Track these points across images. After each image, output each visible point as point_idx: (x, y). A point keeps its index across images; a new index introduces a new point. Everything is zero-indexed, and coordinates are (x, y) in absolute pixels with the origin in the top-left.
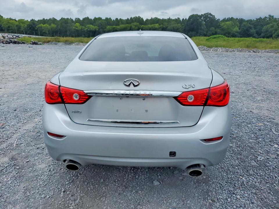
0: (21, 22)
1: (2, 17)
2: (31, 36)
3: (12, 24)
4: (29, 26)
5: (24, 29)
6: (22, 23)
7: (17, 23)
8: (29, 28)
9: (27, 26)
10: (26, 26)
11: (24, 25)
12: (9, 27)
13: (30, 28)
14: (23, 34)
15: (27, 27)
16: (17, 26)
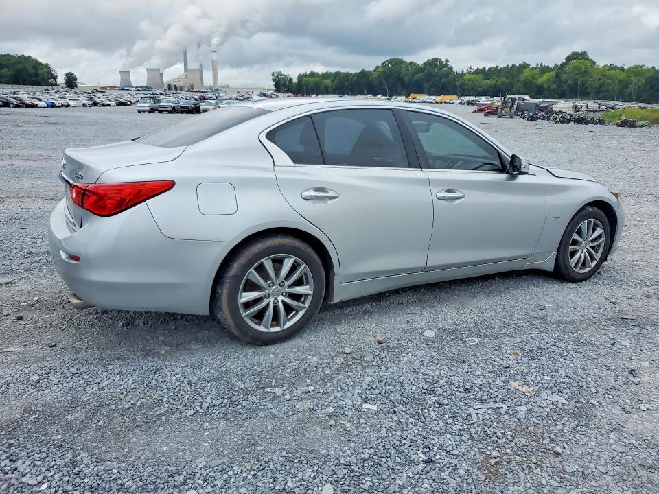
0: (632, 73)
1: (594, 63)
2: (646, 105)
3: (610, 78)
4: (651, 81)
5: (635, 90)
6: (636, 76)
7: (623, 76)
8: (648, 86)
9: (646, 81)
10: (643, 80)
11: (639, 80)
12: (602, 85)
13: (652, 87)
14: (631, 100)
15: (645, 85)
16: (620, 81)
